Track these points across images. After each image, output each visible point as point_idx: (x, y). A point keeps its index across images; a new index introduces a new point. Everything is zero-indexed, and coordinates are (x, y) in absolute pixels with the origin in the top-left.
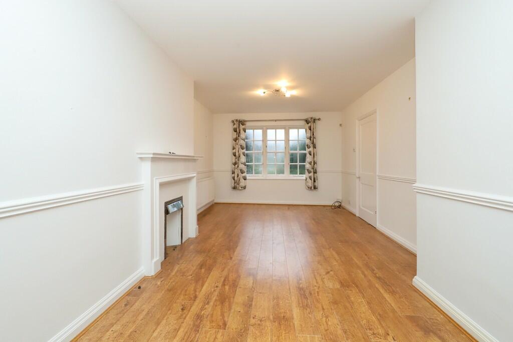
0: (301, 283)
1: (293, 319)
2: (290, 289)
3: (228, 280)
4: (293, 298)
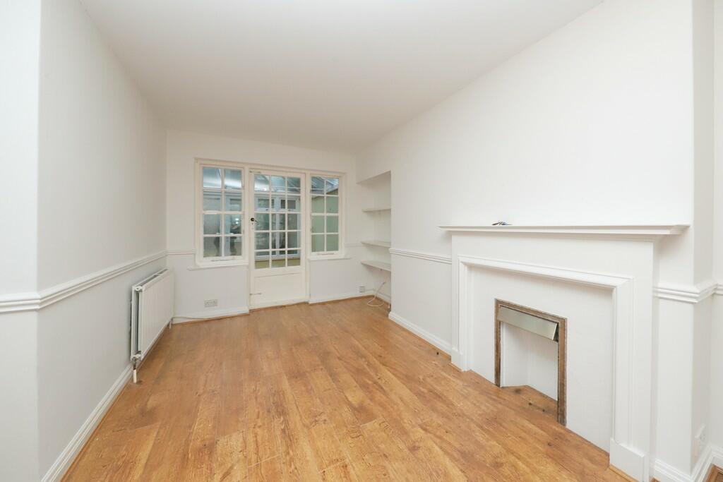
0: (282, 423)
1: (288, 379)
2: (297, 407)
3: (377, 389)
4: (291, 397)
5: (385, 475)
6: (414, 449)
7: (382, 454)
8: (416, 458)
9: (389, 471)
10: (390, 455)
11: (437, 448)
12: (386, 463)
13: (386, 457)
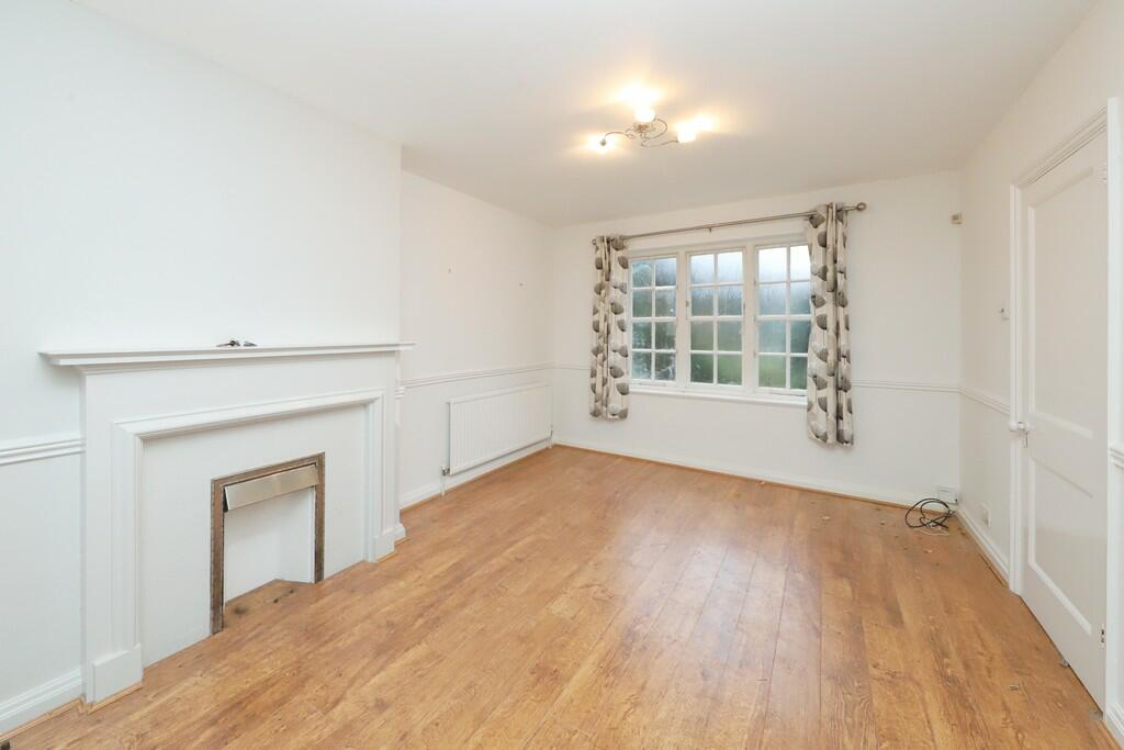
5: (437, 724)
6: (381, 706)
7: (402, 742)
8: (396, 699)
9: (429, 721)
10: (400, 732)
11: (376, 680)
12: (418, 731)
13: (405, 735)
